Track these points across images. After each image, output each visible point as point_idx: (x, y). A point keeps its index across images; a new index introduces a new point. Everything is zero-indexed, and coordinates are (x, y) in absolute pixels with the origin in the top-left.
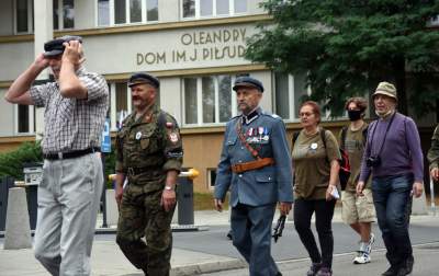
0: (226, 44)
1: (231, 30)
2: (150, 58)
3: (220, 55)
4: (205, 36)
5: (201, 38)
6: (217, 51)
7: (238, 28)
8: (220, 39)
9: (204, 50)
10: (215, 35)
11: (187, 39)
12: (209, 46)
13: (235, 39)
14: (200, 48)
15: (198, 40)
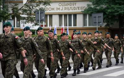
0: (71, 6)
1: (72, 3)
2: (50, 9)
3: (69, 9)
4: (65, 4)
5: (64, 4)
6: (68, 8)
7: (74, 2)
8: (69, 5)
9: (65, 7)
10: (68, 4)
11: (60, 5)
12: (66, 7)
13: (73, 5)
14: (64, 7)
15: (63, 5)
